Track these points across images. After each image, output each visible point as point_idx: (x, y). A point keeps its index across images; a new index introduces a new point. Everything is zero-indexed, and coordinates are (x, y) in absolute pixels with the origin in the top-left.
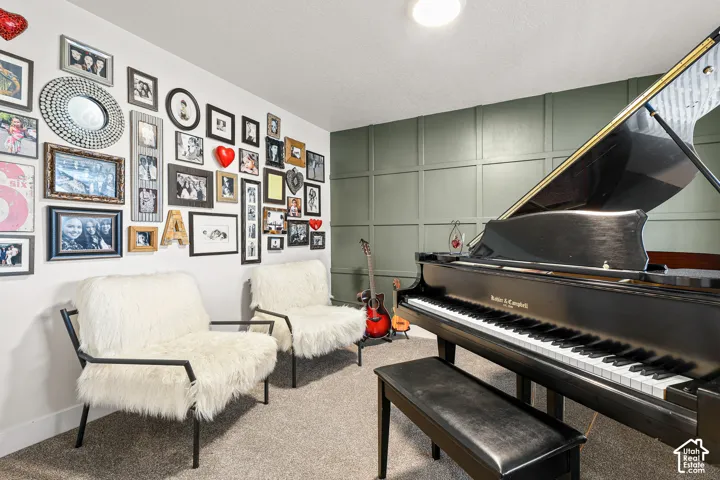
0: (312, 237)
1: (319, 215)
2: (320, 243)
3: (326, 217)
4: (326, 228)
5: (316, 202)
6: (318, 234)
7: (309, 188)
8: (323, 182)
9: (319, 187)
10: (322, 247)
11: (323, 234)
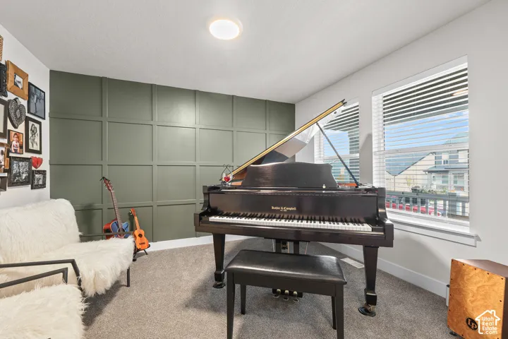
0: (33, 176)
1: (39, 152)
2: (41, 182)
3: (46, 156)
4: (45, 166)
5: (37, 140)
6: (39, 172)
7: (31, 123)
8: (44, 119)
9: (40, 123)
10: (43, 186)
11: (44, 173)
